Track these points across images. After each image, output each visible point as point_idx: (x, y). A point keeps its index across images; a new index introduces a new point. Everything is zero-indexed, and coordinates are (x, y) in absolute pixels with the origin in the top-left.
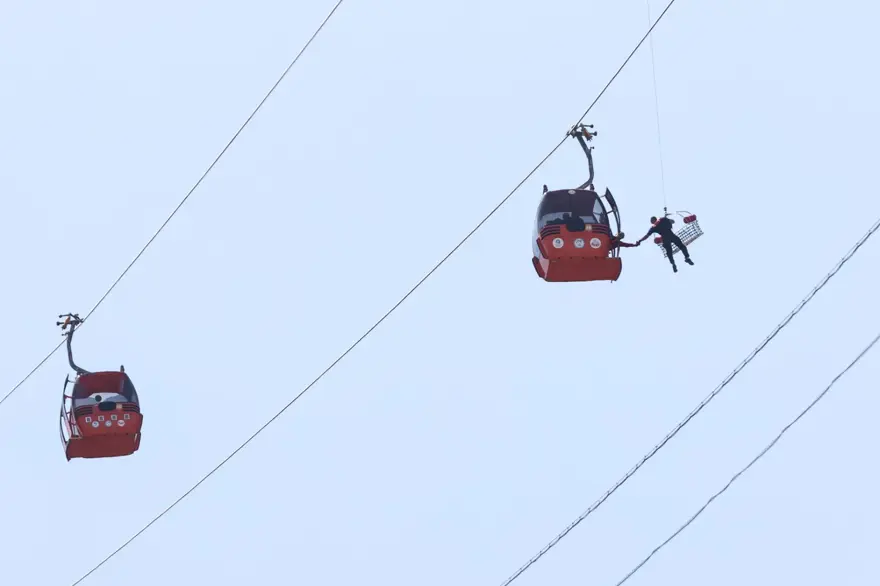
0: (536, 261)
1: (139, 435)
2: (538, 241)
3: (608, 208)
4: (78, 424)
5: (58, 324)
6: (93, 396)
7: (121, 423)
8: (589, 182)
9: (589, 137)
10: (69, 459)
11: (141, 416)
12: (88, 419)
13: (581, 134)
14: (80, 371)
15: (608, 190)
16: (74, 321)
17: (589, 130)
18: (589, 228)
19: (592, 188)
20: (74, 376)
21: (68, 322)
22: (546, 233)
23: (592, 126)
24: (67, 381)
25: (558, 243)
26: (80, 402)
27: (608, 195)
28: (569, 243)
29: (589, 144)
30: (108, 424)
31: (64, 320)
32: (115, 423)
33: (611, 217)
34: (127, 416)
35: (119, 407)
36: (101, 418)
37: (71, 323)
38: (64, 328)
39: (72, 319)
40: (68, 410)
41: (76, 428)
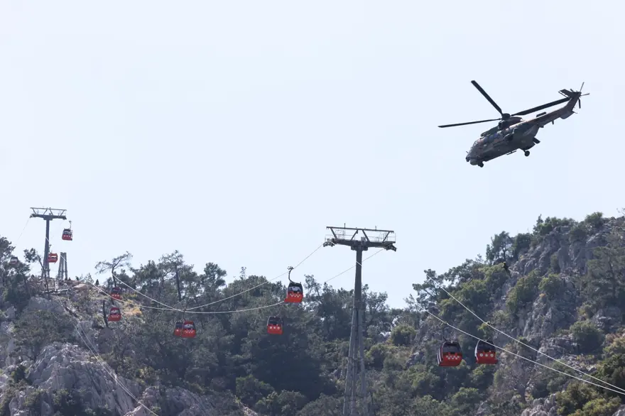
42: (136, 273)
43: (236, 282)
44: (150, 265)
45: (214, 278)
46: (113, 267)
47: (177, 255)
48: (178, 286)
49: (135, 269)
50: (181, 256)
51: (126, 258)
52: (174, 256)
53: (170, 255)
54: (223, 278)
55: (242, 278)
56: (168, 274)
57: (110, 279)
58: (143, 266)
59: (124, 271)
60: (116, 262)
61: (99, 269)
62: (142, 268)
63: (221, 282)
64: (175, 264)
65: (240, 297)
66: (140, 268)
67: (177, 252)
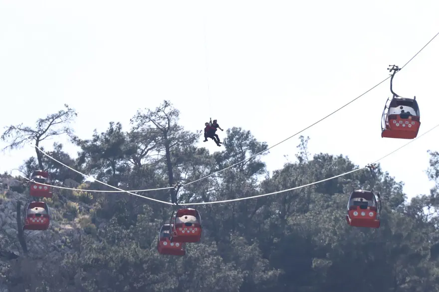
42: (83, 148)
43: (288, 168)
44: (111, 131)
45: (243, 157)
46: (37, 137)
47: (167, 110)
48: (170, 174)
49: (83, 139)
50: (175, 113)
51: (63, 117)
52: (161, 114)
53: (154, 110)
54: (260, 158)
55: (300, 159)
56: (149, 153)
57: (32, 160)
58: (99, 134)
59: (60, 146)
60: (45, 126)
61: (10, 140)
62: (97, 138)
63: (258, 167)
64: (164, 132)
65: (294, 196)
66: (91, 138)
67: (167, 104)
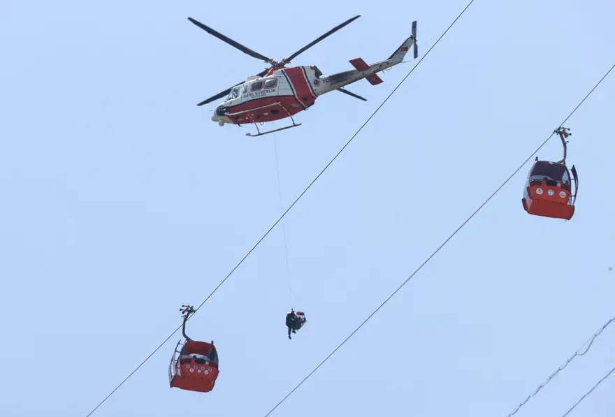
0: (524, 200)
1: (214, 383)
2: (528, 188)
3: (572, 177)
4: (181, 368)
5: (181, 310)
6: (192, 355)
7: (206, 372)
8: (564, 161)
9: (566, 136)
10: (171, 386)
11: (218, 372)
12: (188, 366)
13: (562, 133)
14: (188, 339)
15: (574, 167)
16: (191, 310)
17: (568, 132)
18: (559, 185)
19: (565, 163)
20: (184, 341)
21: (186, 310)
22: (533, 184)
23: (569, 129)
24: (179, 343)
25: (539, 191)
26: (184, 357)
27: (574, 170)
28: (545, 192)
29: (566, 140)
30: (199, 371)
31: (184, 308)
32: (203, 372)
33: (573, 182)
34: (211, 369)
35: (207, 363)
36: (196, 367)
37: (188, 311)
38: (183, 313)
39: (189, 309)
40: (176, 359)
41: (179, 370)
